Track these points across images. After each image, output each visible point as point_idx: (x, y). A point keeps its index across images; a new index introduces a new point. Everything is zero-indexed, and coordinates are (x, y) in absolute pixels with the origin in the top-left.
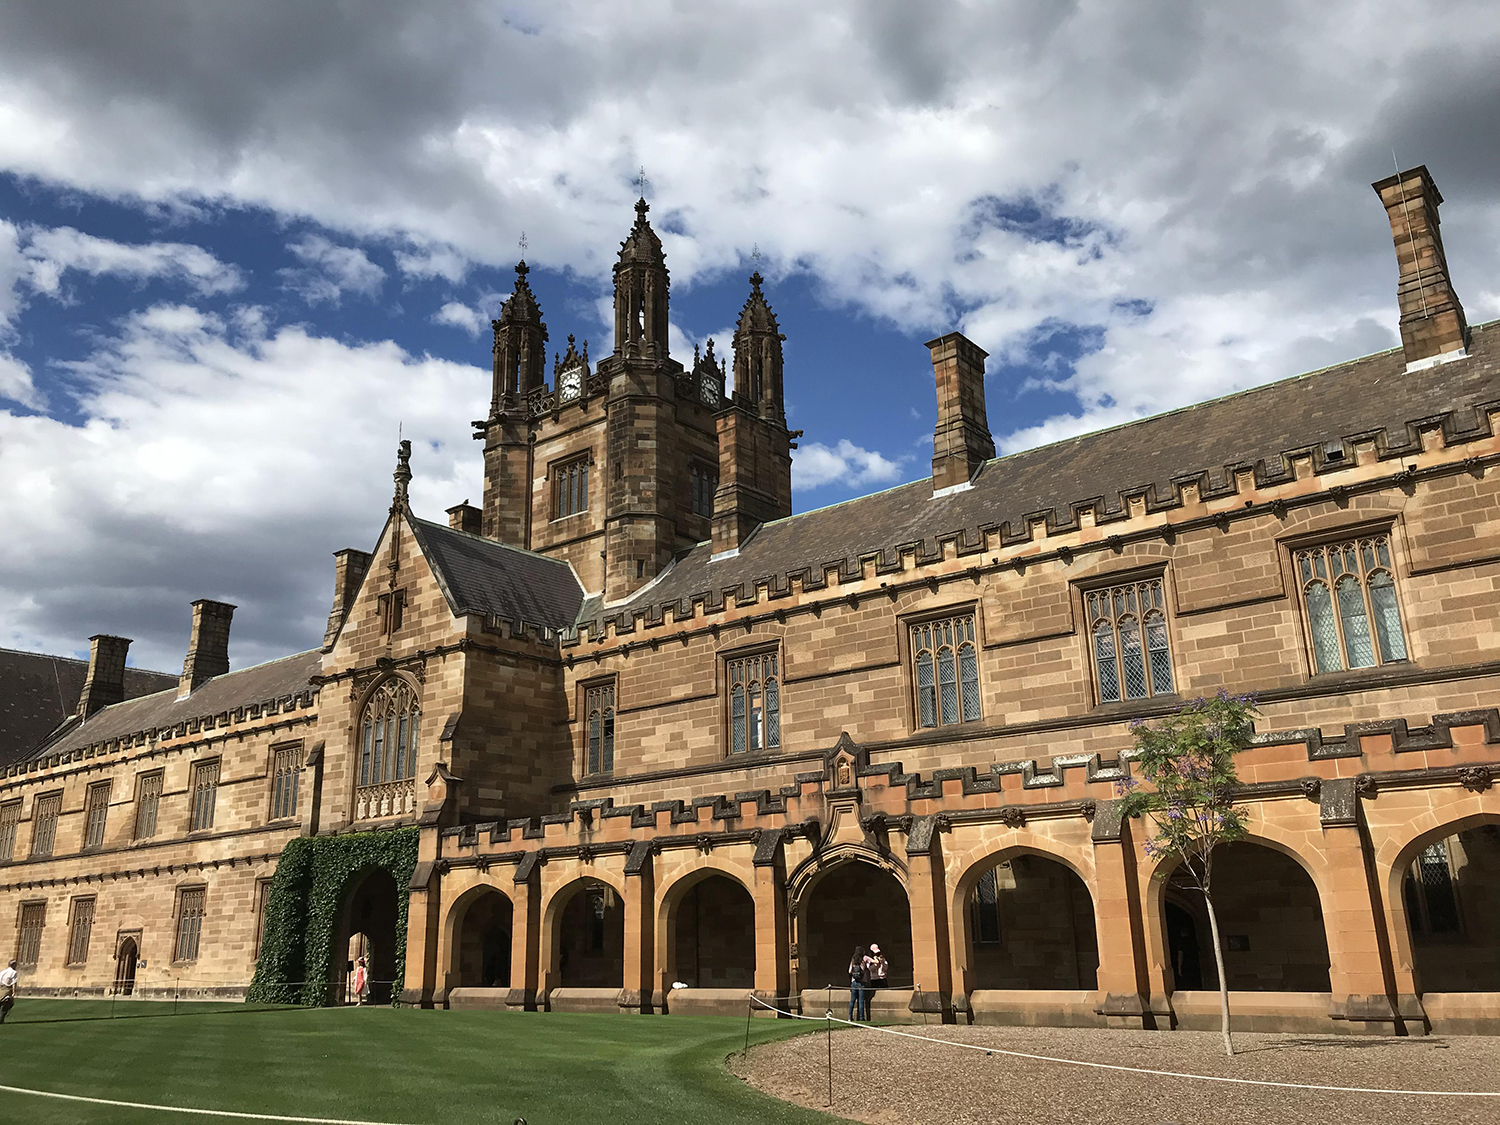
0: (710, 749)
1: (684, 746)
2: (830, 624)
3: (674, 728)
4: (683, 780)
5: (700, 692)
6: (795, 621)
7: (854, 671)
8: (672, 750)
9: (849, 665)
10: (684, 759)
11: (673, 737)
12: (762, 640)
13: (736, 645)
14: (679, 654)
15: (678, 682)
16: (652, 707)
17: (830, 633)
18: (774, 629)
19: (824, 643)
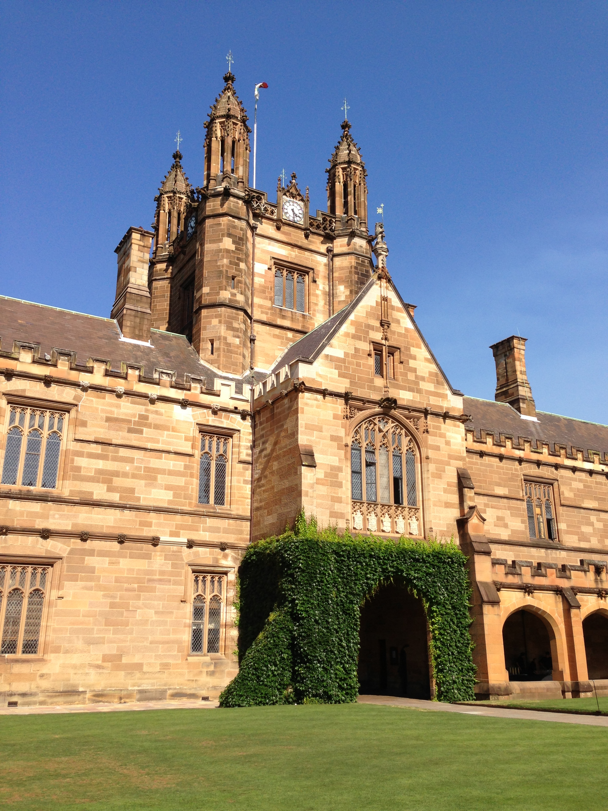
0: (523, 532)
1: (506, 526)
2: (581, 481)
3: (500, 513)
4: (507, 547)
5: (513, 495)
6: (562, 472)
7: (594, 510)
8: (497, 526)
9: (590, 506)
10: (507, 534)
11: (499, 518)
12: (547, 477)
13: (532, 474)
14: (498, 467)
15: (499, 485)
16: (484, 495)
17: (581, 486)
18: (552, 473)
19: (578, 490)
